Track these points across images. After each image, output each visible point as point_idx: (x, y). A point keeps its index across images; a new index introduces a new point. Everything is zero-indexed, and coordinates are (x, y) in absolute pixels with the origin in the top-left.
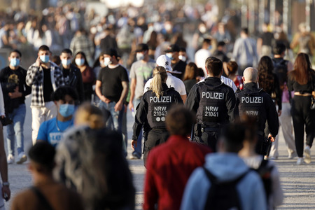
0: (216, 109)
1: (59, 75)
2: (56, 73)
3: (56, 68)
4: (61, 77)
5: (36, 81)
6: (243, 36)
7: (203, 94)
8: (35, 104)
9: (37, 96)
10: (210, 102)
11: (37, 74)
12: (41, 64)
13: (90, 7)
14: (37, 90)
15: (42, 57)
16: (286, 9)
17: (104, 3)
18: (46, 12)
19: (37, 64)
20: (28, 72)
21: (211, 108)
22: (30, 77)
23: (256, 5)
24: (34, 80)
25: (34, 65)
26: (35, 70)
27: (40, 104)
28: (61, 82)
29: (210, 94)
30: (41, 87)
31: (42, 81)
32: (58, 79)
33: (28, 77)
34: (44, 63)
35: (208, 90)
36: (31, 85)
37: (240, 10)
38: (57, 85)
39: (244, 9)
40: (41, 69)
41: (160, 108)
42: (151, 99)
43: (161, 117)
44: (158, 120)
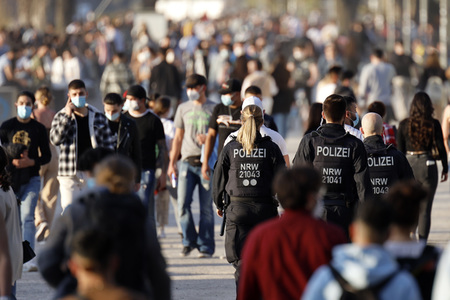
0: (338, 172)
1: (102, 126)
2: (97, 123)
3: (97, 115)
4: (105, 128)
5: (66, 139)
6: (375, 62)
7: (319, 150)
8: (64, 173)
9: (67, 160)
10: (330, 162)
11: (66, 127)
12: (72, 111)
13: (140, 20)
14: (67, 151)
15: (75, 99)
16: (443, 21)
17: (162, 14)
18: (72, 29)
19: (66, 110)
20: (53, 123)
21: (331, 171)
22: (57, 132)
23: (398, 14)
24: (62, 137)
25: (62, 111)
26: (64, 120)
28: (106, 136)
29: (329, 150)
30: (72, 147)
31: (76, 136)
32: (100, 133)
33: (52, 132)
34: (78, 109)
35: (326, 144)
37: (373, 23)
38: (97, 139)
39: (379, 21)
40: (73, 117)
41: (249, 166)
42: (236, 152)
43: (250, 179)
44: (246, 183)
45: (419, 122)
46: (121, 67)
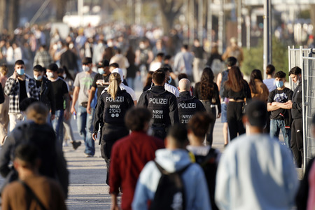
0: (161, 112)
1: (32, 86)
2: (30, 84)
3: (30, 80)
4: (34, 87)
5: (13, 92)
6: (184, 51)
7: (151, 100)
8: (12, 111)
9: (14, 104)
10: (157, 107)
11: (13, 85)
12: (17, 77)
13: (54, 27)
14: (14, 99)
15: (18, 70)
16: (221, 28)
17: (67, 24)
18: (17, 31)
19: (14, 76)
20: (6, 84)
21: (157, 112)
22: (8, 88)
23: (196, 24)
24: (11, 91)
25: (11, 77)
26: (12, 82)
27: (16, 111)
28: (35, 92)
29: (156, 100)
30: (17, 97)
31: (18, 91)
32: (32, 90)
33: (6, 88)
34: (20, 76)
35: (154, 97)
36: (9, 95)
37: (182, 29)
38: (31, 95)
39: (185, 28)
40: (17, 81)
41: (115, 106)
42: (107, 99)
43: (115, 114)
44: (113, 115)
45: (206, 84)
46: (45, 53)
